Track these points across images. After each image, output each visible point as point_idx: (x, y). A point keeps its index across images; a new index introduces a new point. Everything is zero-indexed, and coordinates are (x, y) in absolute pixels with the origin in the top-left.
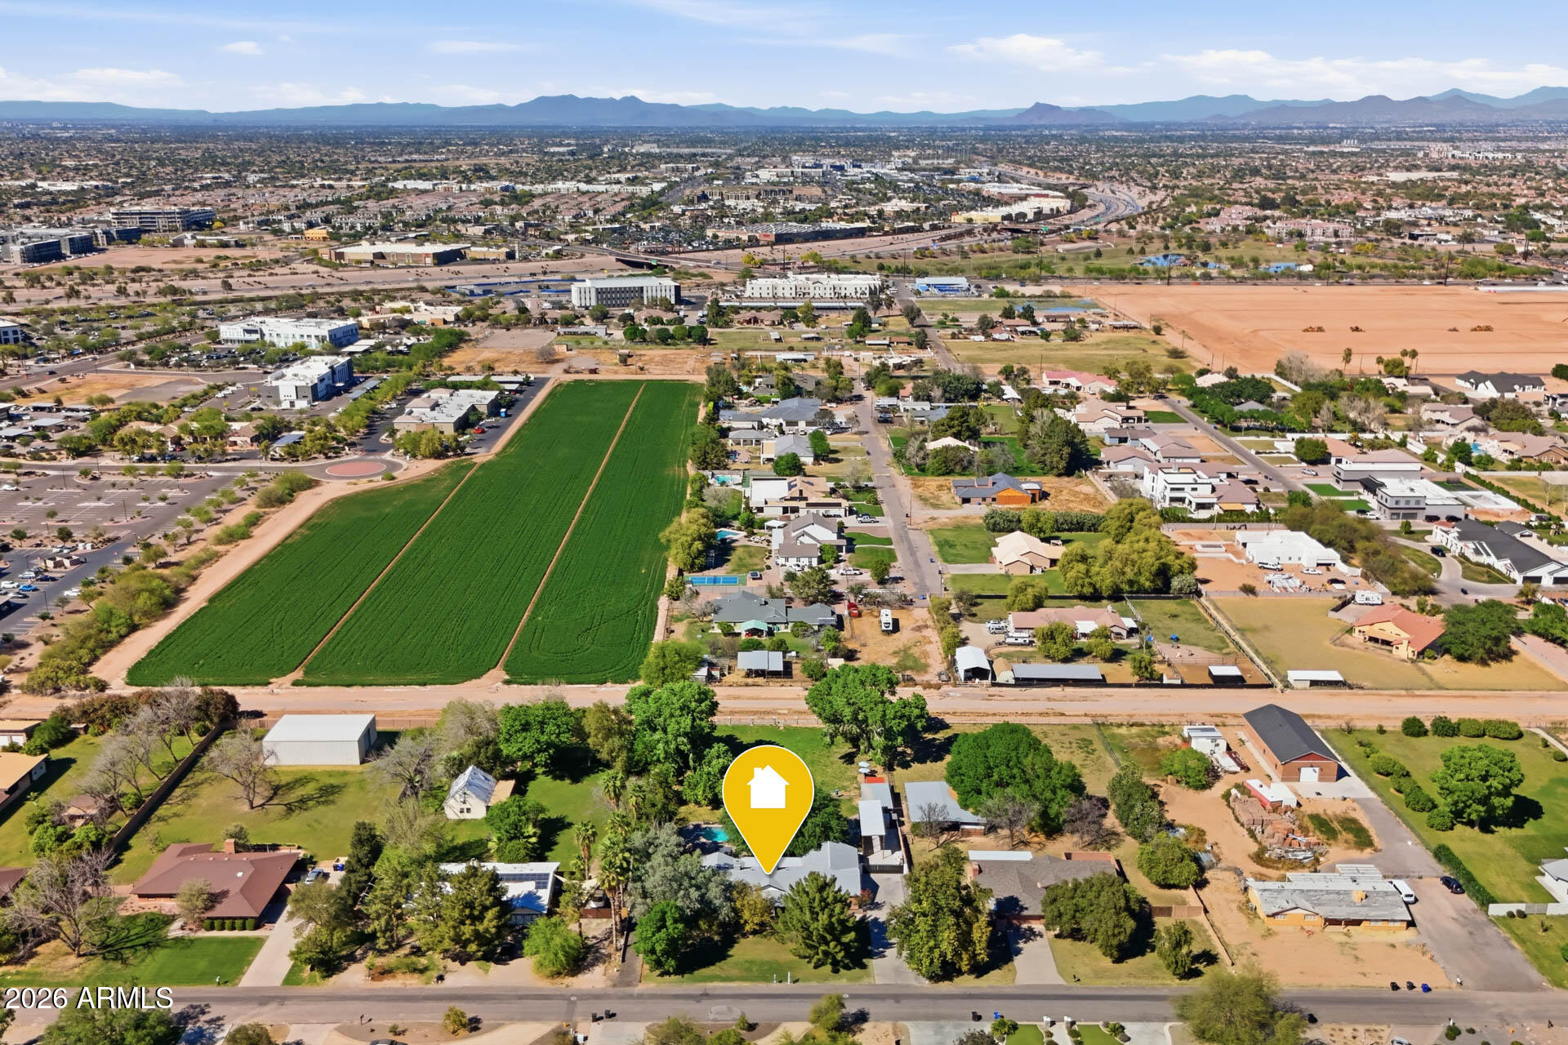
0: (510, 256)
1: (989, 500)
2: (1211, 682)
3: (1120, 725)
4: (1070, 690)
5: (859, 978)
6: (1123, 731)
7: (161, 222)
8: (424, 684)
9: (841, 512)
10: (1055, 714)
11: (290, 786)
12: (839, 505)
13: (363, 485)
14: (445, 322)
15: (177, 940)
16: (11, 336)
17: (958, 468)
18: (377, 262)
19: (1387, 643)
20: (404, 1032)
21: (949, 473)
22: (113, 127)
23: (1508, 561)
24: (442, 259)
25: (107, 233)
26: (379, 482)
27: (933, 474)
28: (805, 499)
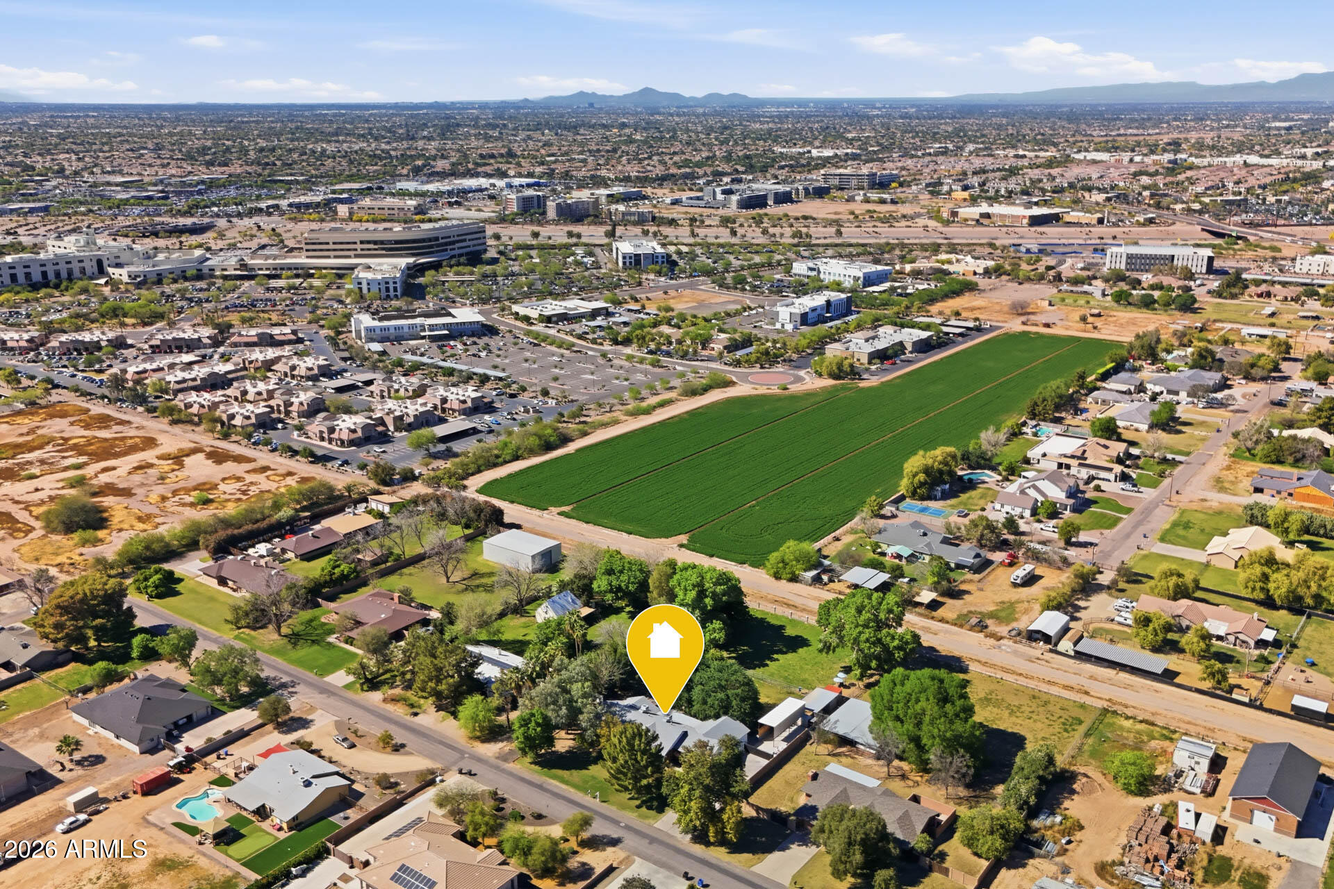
0: (1101, 221)
2: (1288, 711)
3: (1131, 718)
4: (1124, 676)
5: (647, 817)
6: (1128, 724)
7: (854, 182)
8: (630, 533)
9: (1111, 476)
10: (1079, 691)
11: (482, 575)
12: (1110, 470)
13: (762, 390)
14: (975, 273)
15: (330, 644)
16: (660, 260)
17: (1291, 459)
18: (982, 221)
20: (361, 736)
21: (1279, 462)
22: (912, 106)
24: (1036, 221)
25: (806, 189)
26: (775, 390)
27: (1259, 460)
28: (1083, 459)
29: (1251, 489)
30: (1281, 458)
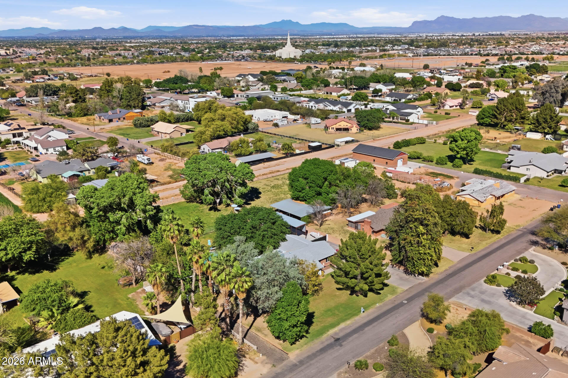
1: (122, 119)
19: (347, 129)
23: (340, 106)
27: (77, 116)
28: (24, 128)
29: (107, 121)
30: (86, 113)
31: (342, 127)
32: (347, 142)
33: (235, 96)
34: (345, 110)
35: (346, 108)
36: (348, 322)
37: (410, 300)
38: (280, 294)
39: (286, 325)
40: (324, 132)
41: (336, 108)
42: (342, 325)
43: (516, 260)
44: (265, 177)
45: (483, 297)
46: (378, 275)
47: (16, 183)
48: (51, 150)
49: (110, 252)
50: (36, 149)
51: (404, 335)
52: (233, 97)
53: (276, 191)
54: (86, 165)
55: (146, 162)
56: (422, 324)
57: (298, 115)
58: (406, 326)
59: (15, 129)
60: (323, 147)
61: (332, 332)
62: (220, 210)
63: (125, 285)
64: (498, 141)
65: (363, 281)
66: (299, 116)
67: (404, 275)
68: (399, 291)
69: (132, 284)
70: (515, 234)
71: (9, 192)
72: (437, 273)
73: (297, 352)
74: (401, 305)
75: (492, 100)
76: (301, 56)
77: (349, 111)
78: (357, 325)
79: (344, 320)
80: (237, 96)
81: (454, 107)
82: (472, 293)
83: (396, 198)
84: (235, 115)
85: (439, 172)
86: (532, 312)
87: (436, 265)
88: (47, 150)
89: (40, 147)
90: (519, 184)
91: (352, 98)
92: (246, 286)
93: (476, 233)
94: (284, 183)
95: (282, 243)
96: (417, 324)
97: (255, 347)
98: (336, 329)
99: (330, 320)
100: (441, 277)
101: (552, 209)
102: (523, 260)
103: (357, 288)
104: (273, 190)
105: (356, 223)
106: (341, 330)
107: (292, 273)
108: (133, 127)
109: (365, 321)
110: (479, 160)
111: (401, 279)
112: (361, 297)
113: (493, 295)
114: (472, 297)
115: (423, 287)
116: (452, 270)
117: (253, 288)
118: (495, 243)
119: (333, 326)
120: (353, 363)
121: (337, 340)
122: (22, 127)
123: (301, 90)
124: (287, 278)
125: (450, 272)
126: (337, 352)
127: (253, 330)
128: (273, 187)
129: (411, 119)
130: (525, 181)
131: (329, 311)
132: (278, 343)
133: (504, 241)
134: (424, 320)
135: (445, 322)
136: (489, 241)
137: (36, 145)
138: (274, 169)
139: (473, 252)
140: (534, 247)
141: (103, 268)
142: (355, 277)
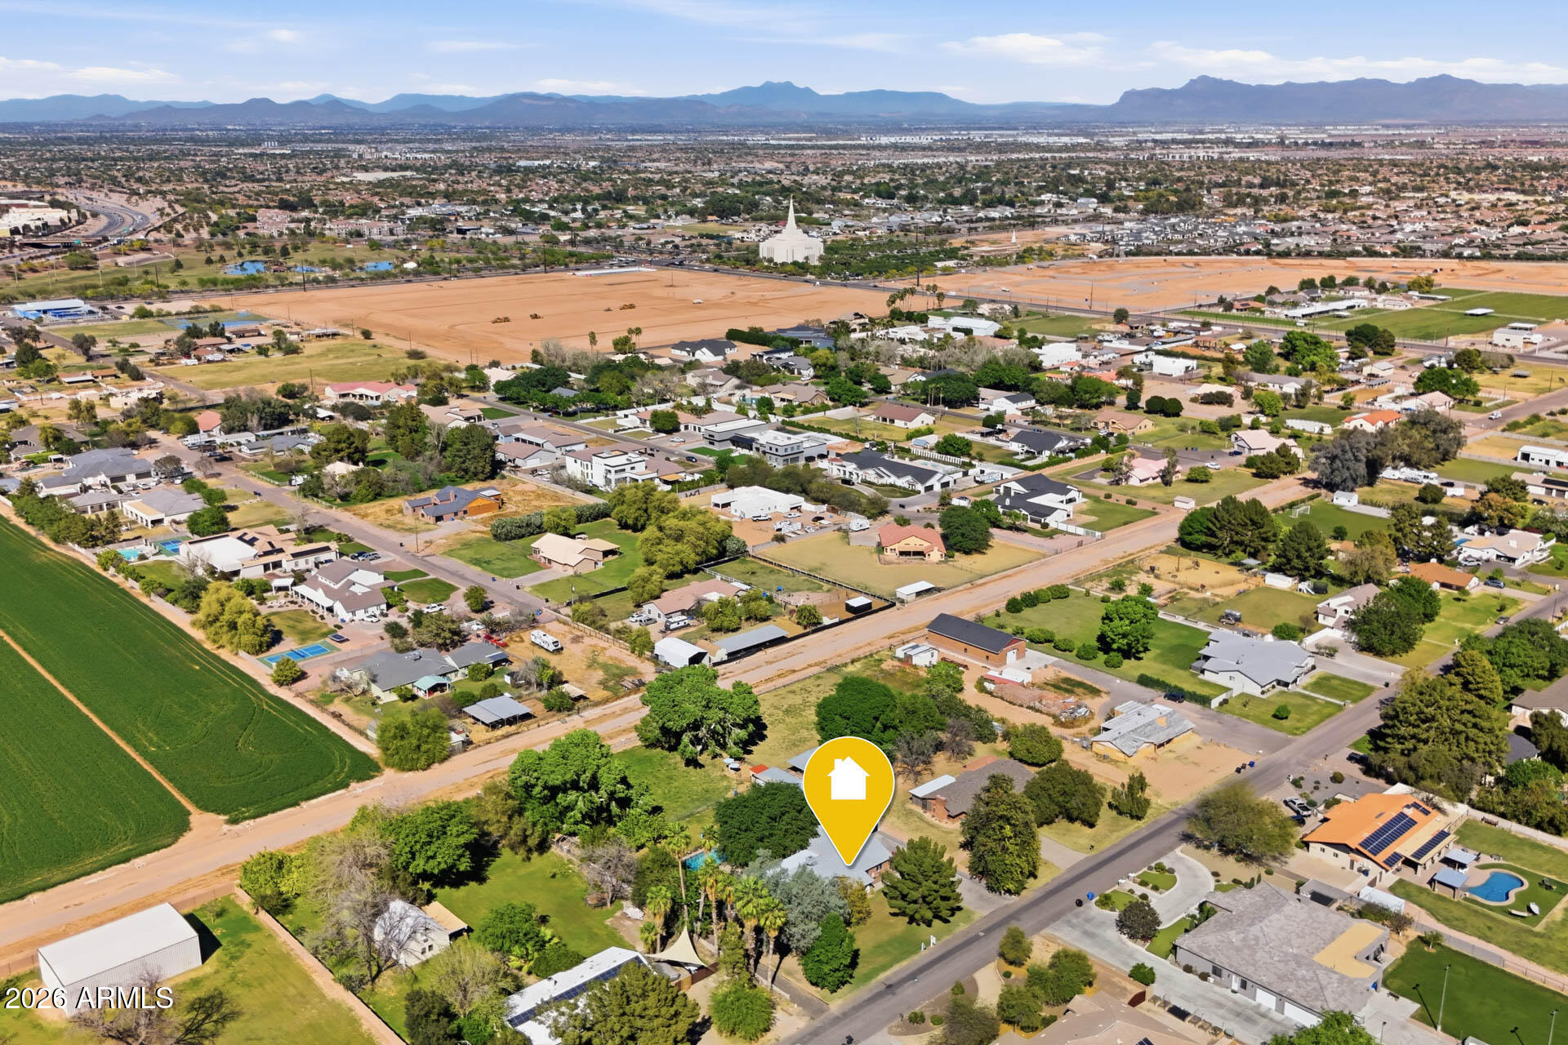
1: (461, 514)
2: (850, 615)
3: (845, 665)
4: (771, 651)
6: (852, 668)
12: (327, 548)
19: (921, 553)
23: (909, 478)
27: (362, 501)
28: (281, 551)
29: (432, 520)
30: (378, 492)
31: (912, 549)
32: (919, 594)
33: (682, 427)
34: (920, 487)
35: (922, 483)
36: (904, 963)
37: (989, 931)
38: (818, 932)
39: (826, 968)
40: (875, 556)
41: (903, 482)
42: (896, 967)
43: (1150, 868)
44: (771, 685)
45: (1088, 927)
46: (945, 899)
47: (337, 701)
48: (360, 614)
49: (554, 849)
50: (330, 610)
51: (974, 982)
52: (677, 430)
53: (793, 721)
54: (449, 660)
55: (552, 648)
56: (999, 967)
57: (824, 502)
58: (977, 968)
59: (266, 554)
60: (874, 608)
61: (882, 976)
62: (702, 766)
63: (596, 906)
64: (1208, 594)
65: (925, 906)
66: (825, 507)
67: (986, 892)
68: (976, 917)
69: (604, 904)
70: (1167, 818)
71: (335, 721)
72: (1034, 887)
73: (840, 1002)
74: (976, 938)
75: (1237, 453)
76: (821, 258)
77: (929, 489)
78: (915, 968)
79: (897, 961)
80: (686, 427)
81: (1151, 481)
82: (1074, 921)
83: (994, 740)
84: (701, 529)
85: (1079, 679)
86: (1143, 950)
87: (1033, 875)
88: (354, 613)
89: (339, 608)
90: (1207, 711)
91: (937, 445)
92: (779, 922)
93: (1106, 815)
94: (805, 702)
95: (812, 841)
96: (992, 967)
97: (788, 996)
98: (888, 973)
99: (881, 960)
100: (1038, 895)
101: (1238, 771)
102: (1160, 868)
103: (917, 916)
104: (788, 720)
105: (923, 799)
106: (895, 974)
107: (834, 901)
108: (490, 536)
109: (926, 961)
110: (1157, 647)
111: (981, 897)
112: (923, 926)
113: (1102, 924)
114: (1073, 926)
115: (1010, 911)
116: (1056, 883)
117: (785, 924)
118: (1131, 835)
119: (884, 968)
120: (906, 1016)
121: (889, 987)
122: (277, 546)
123: (825, 408)
124: (827, 909)
125: (1050, 888)
126: (889, 1002)
127: (781, 973)
128: (787, 712)
129: (1053, 521)
130: (1221, 704)
131: (879, 948)
132: (813, 990)
133: (1145, 833)
134: (1002, 961)
135: (1029, 963)
136: (1124, 833)
137: (328, 603)
138: (786, 665)
139: (1093, 853)
140: (1184, 845)
141: (554, 876)
142: (915, 902)
